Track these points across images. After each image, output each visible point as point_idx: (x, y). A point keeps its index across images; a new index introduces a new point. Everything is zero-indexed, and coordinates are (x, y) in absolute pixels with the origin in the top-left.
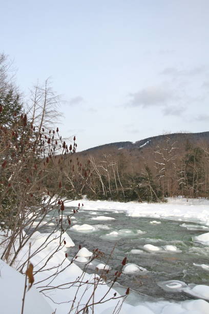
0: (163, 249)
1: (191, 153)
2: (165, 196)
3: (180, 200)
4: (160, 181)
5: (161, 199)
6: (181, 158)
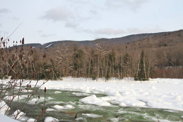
0: (65, 107)
1: (77, 52)
2: (61, 77)
3: (70, 78)
4: (59, 68)
5: (59, 78)
6: (71, 55)
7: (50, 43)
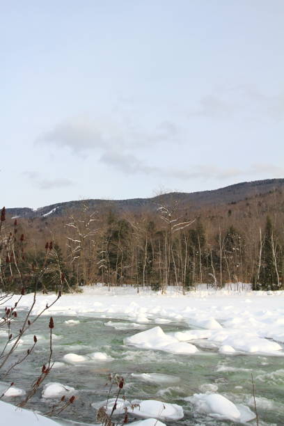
0: (90, 359)
1: (114, 227)
2: (80, 285)
3: (100, 288)
4: (73, 264)
5: (74, 289)
6: (102, 234)
7: (52, 207)
